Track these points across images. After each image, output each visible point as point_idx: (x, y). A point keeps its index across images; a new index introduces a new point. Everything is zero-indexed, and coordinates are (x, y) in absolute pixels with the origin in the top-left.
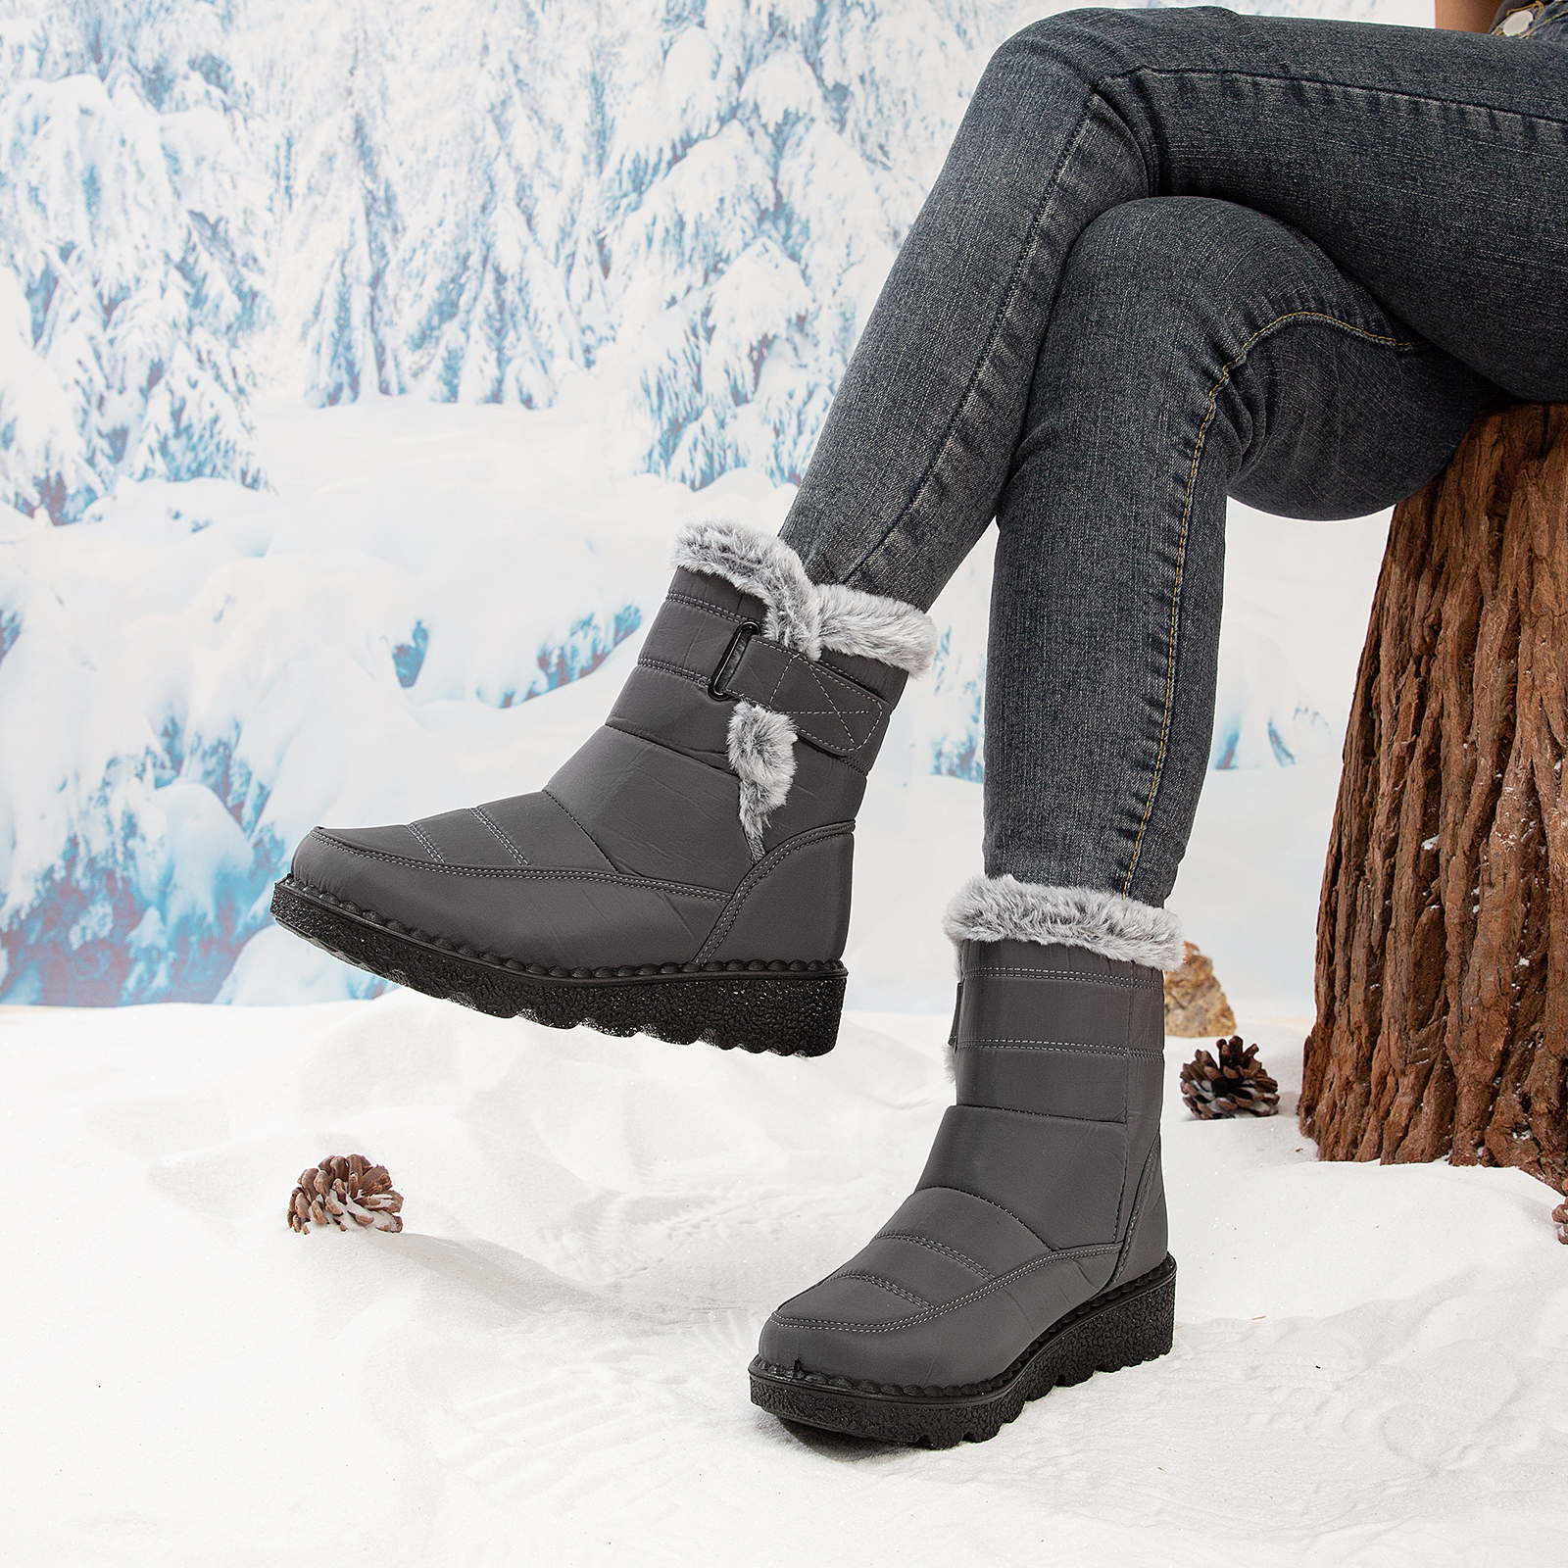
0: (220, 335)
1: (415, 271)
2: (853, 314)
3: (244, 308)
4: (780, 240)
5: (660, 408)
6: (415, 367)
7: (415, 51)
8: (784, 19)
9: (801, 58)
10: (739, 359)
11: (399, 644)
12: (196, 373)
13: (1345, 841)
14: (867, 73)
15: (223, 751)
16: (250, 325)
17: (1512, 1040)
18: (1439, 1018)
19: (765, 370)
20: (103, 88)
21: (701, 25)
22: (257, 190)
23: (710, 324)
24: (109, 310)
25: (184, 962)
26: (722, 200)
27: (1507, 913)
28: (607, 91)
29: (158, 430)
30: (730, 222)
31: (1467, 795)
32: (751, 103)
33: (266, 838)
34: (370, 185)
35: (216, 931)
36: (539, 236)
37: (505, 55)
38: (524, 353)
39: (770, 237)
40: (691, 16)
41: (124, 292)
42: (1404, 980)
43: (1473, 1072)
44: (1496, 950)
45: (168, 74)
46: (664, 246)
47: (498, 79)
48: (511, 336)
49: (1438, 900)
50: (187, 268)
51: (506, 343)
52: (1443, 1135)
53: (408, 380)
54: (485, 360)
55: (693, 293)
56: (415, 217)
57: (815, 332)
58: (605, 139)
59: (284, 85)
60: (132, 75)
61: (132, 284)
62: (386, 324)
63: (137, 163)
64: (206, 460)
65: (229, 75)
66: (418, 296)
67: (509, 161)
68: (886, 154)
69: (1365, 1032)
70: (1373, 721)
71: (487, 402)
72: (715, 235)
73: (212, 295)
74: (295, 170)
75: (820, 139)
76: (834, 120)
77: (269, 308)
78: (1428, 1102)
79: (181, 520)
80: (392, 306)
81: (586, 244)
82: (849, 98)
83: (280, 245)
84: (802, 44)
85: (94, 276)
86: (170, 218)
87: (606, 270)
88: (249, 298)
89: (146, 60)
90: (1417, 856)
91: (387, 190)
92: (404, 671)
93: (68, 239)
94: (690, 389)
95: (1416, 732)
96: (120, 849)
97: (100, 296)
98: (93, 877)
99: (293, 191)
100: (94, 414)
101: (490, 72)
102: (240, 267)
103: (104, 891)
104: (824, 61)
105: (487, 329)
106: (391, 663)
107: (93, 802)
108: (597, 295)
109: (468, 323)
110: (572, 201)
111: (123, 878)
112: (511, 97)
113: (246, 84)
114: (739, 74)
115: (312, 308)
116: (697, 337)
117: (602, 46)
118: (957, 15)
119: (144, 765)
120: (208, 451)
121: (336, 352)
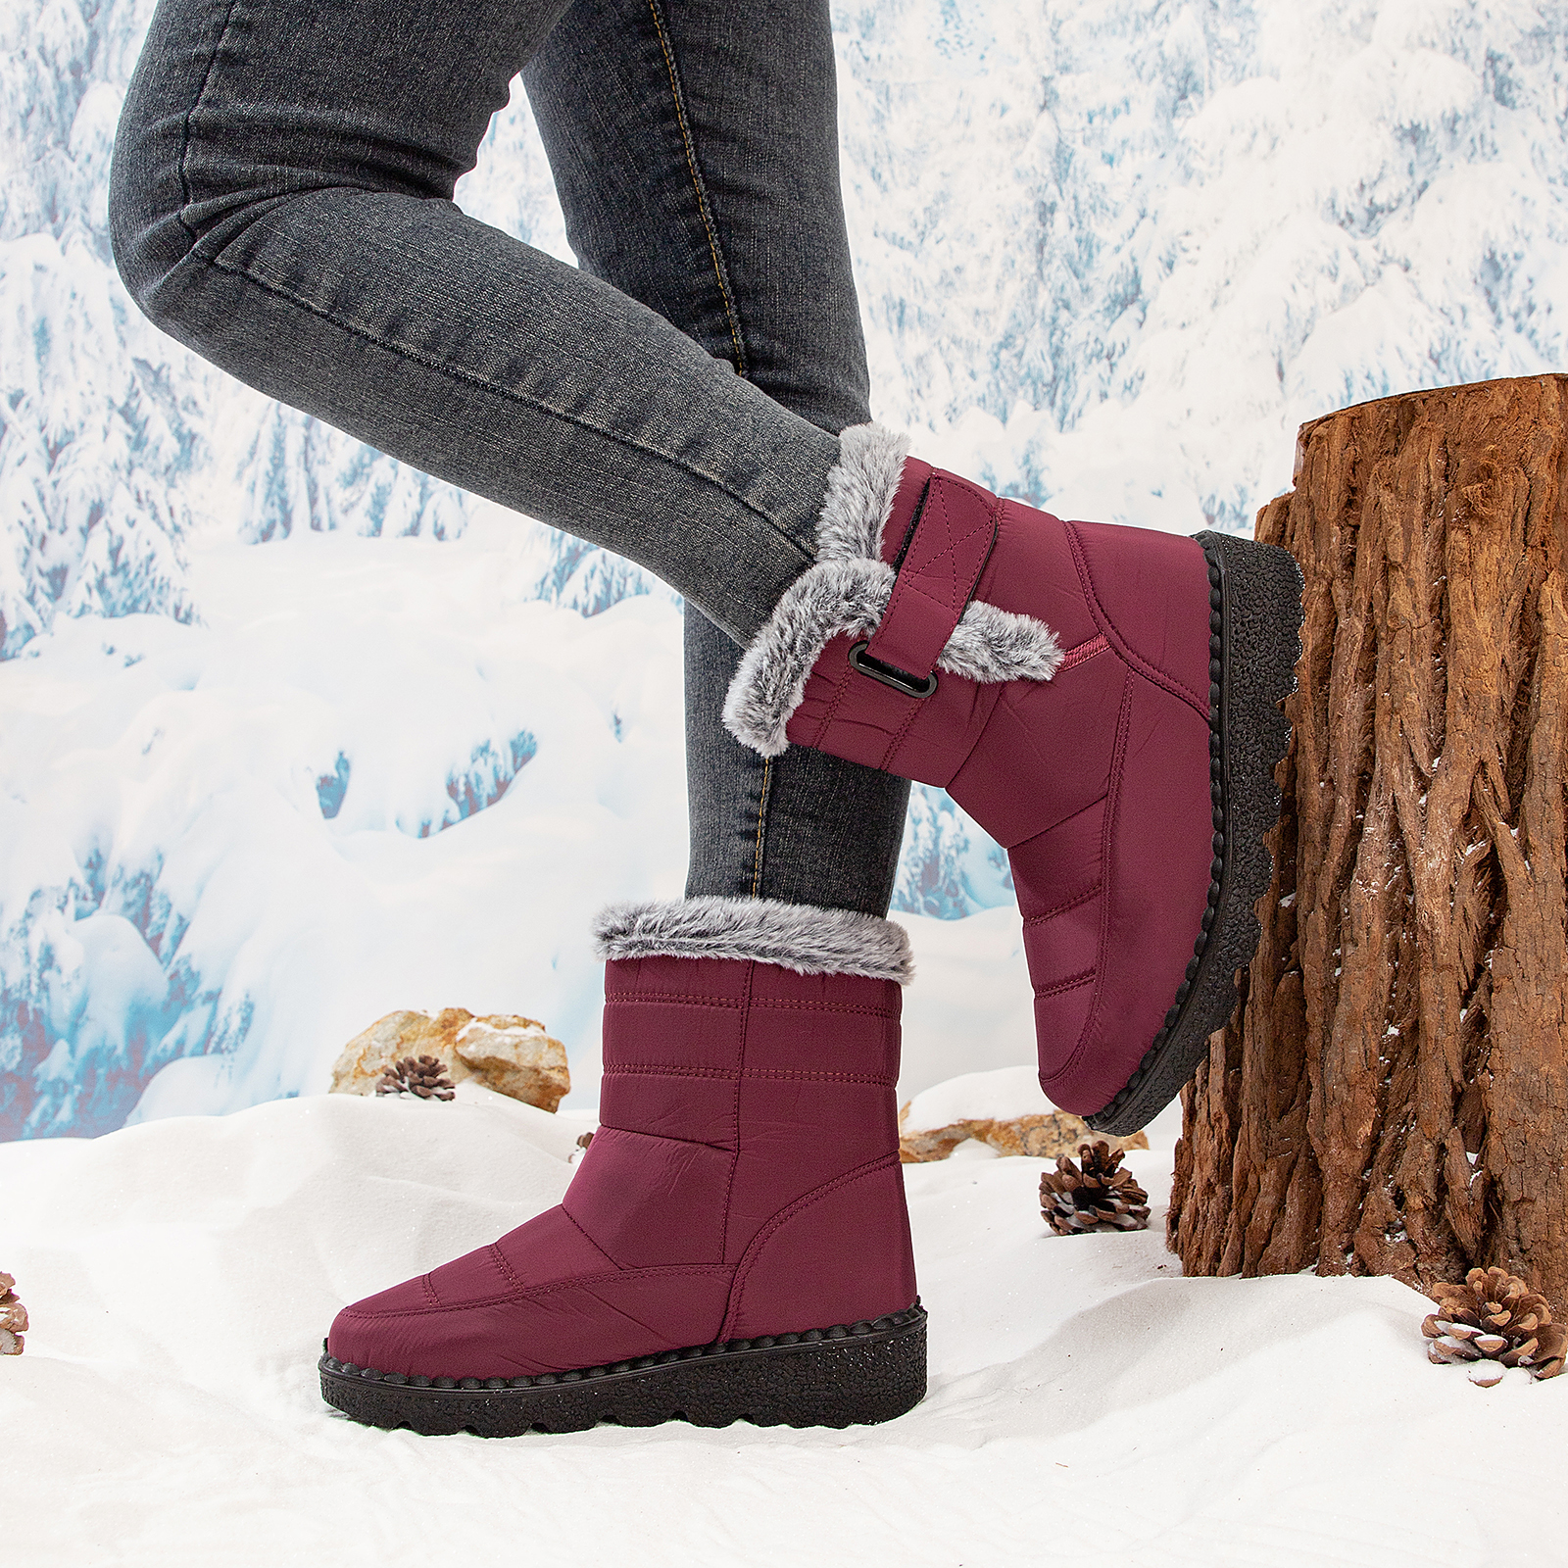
0: (159, 476)
3: (182, 450)
6: (345, 504)
11: (323, 775)
12: (135, 513)
15: (145, 883)
16: (188, 465)
17: (1383, 1124)
18: (1302, 1102)
20: (57, 246)
24: (54, 453)
25: (90, 1095)
27: (1371, 973)
29: (96, 568)
33: (183, 971)
35: (124, 1064)
41: (69, 436)
42: (1262, 1059)
43: (1339, 1163)
49: (1297, 965)
50: (130, 413)
52: (1310, 1241)
53: (339, 517)
54: (410, 495)
60: (83, 231)
61: (77, 429)
62: (319, 463)
63: (86, 315)
64: (141, 596)
69: (1225, 1124)
71: (406, 535)
73: (152, 438)
77: (207, 449)
78: (1292, 1202)
79: (115, 655)
80: (325, 446)
83: (219, 389)
85: (41, 422)
86: (115, 365)
88: (187, 440)
89: (98, 218)
92: (328, 802)
93: (18, 387)
96: (35, 980)
97: (46, 441)
98: (4, 1009)
100: (36, 553)
102: (180, 410)
103: (15, 1023)
106: (315, 794)
107: (14, 934)
111: (35, 1010)
115: (249, 448)
117: (529, 194)
118: (872, 161)
119: (66, 897)
120: (144, 588)
121: (270, 490)
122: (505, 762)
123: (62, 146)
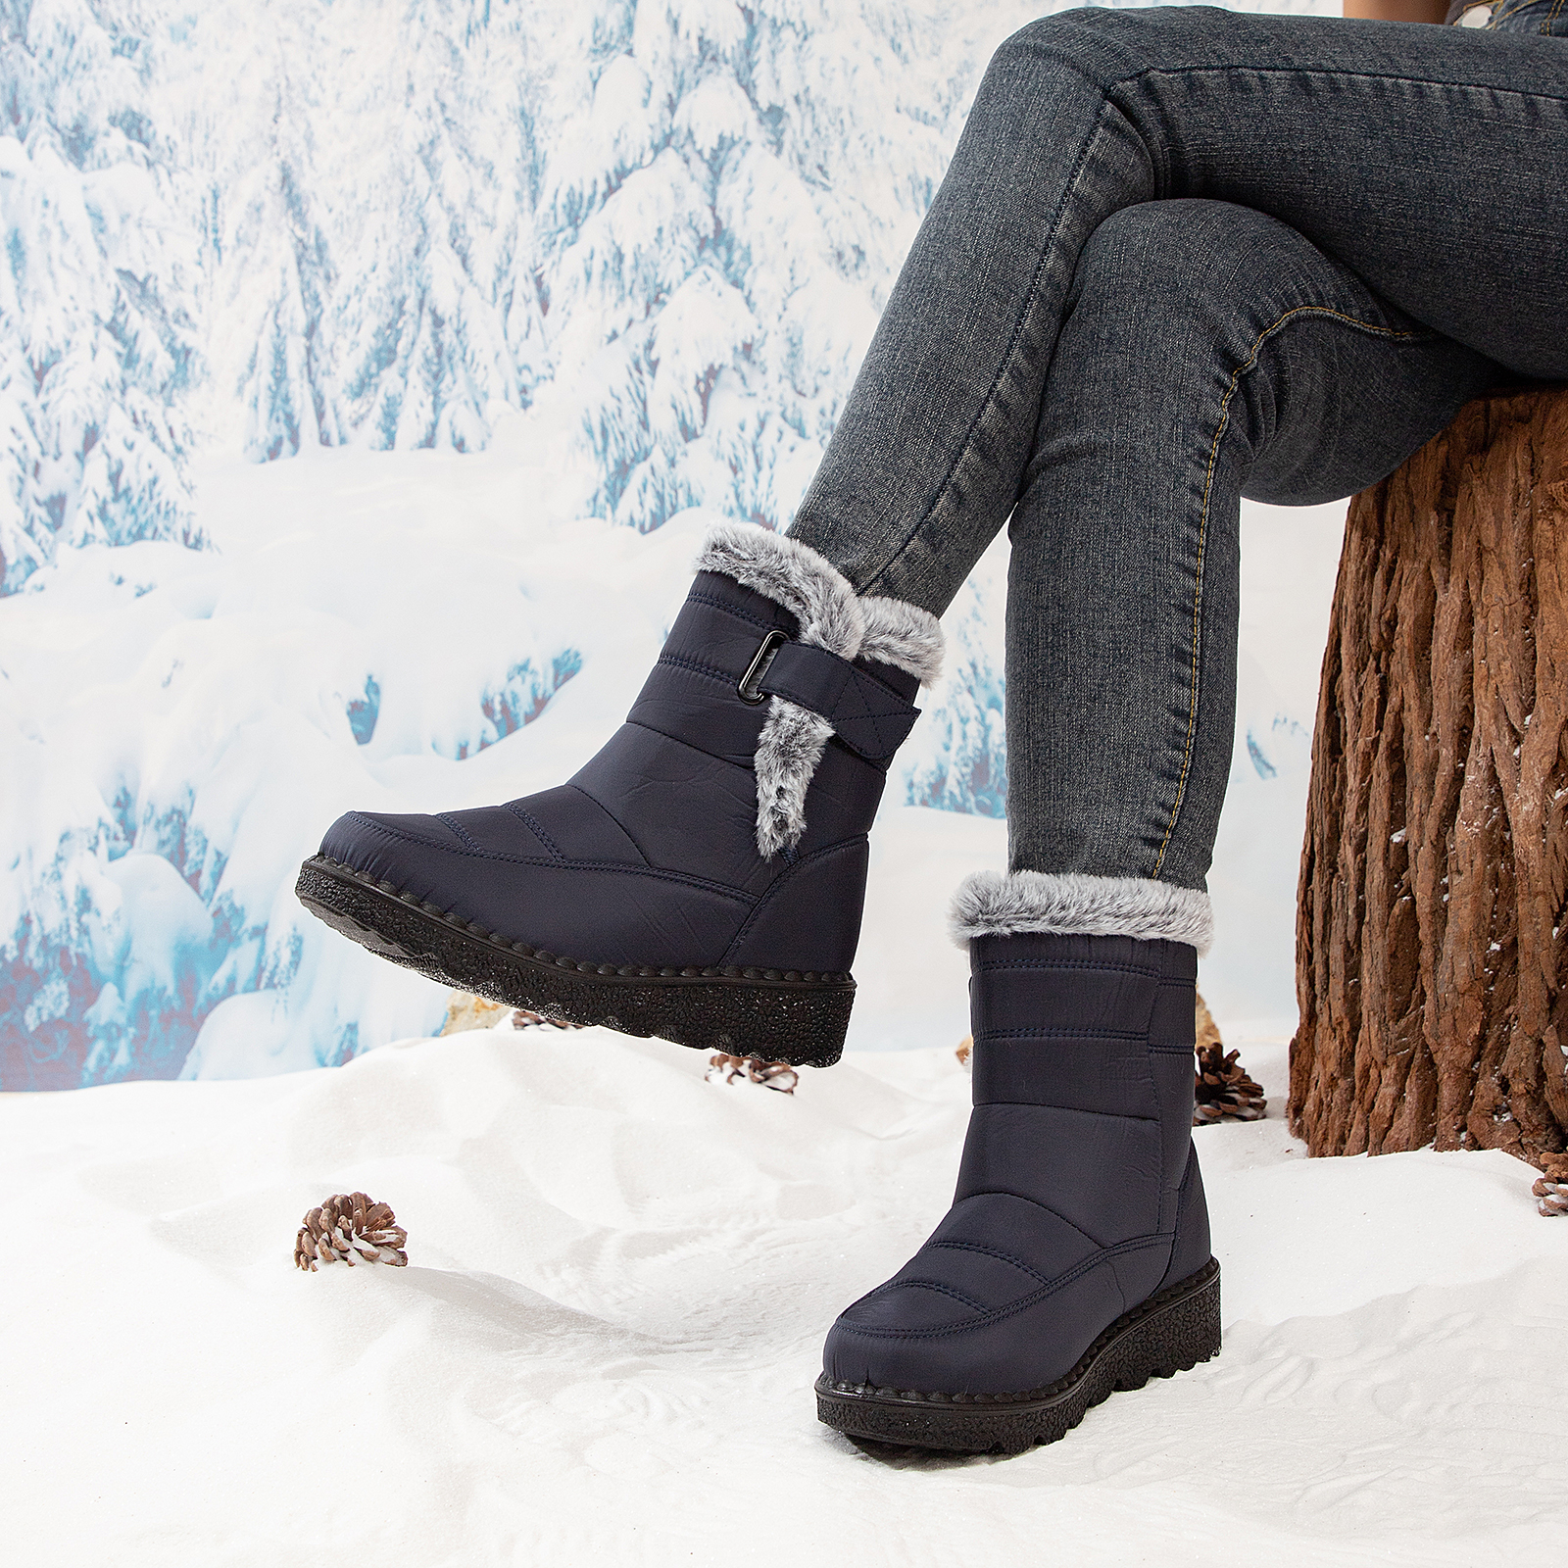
0: (154, 395)
1: (350, 319)
2: (800, 339)
3: (177, 366)
4: (722, 267)
5: (605, 450)
6: (354, 417)
7: (338, 95)
8: (714, 43)
9: (733, 81)
10: (686, 392)
11: (353, 700)
12: (132, 435)
13: (1317, 840)
14: (801, 93)
15: (177, 819)
16: (185, 382)
17: (1488, 1024)
18: (1417, 1007)
19: (714, 401)
20: (22, 150)
21: (630, 53)
22: (186, 245)
23: (653, 357)
24: (40, 374)
25: (145, 1038)
26: (660, 230)
27: (1475, 899)
28: (537, 125)
29: (96, 495)
30: (669, 252)
31: (1431, 786)
32: (685, 130)
33: (226, 907)
34: (300, 234)
35: (176, 1004)
36: (475, 276)
37: (431, 95)
38: (459, 396)
39: (711, 265)
40: (619, 45)
41: (55, 356)
42: (1381, 972)
43: (1452, 1058)
44: (1467, 937)
45: (88, 132)
46: (603, 279)
47: (425, 119)
48: (448, 379)
49: (1409, 891)
50: (118, 328)
51: (443, 386)
52: (1427, 1123)
53: (349, 430)
54: (422, 405)
55: (634, 326)
56: (348, 263)
57: (762, 359)
58: (537, 174)
59: (207, 137)
60: (52, 135)
61: (63, 347)
62: (323, 374)
63: (61, 224)
64: (146, 523)
65: (151, 130)
66: (355, 344)
67: (441, 202)
68: (825, 174)
69: (1346, 1027)
70: (1339, 719)
71: (421, 447)
72: (655, 265)
73: (144, 354)
74: (223, 223)
75: (758, 163)
76: (771, 143)
77: (204, 363)
78: (1411, 1091)
79: (125, 584)
80: (329, 355)
81: (524, 281)
82: (785, 120)
83: (211, 299)
84: (734, 67)
85: (23, 341)
86: (98, 278)
87: (545, 307)
88: (182, 355)
89: (65, 118)
90: (1387, 849)
91: (317, 239)
92: (360, 728)
94: (637, 427)
95: (1379, 727)
96: (74, 925)
97: (31, 361)
98: (46, 956)
99: (222, 244)
100: (31, 482)
101: (416, 113)
102: (171, 324)
103: (59, 969)
104: (757, 83)
105: (424, 374)
106: (346, 720)
107: (47, 878)
108: (535, 334)
109: (406, 369)
110: (507, 239)
111: (77, 955)
112: (439, 137)
113: (168, 138)
114: (671, 101)
115: (248, 362)
116: (640, 372)
117: (530, 79)
118: (890, 30)
119: (96, 838)
120: (149, 513)
121: (273, 405)
122: (545, 680)
123: (19, 39)
